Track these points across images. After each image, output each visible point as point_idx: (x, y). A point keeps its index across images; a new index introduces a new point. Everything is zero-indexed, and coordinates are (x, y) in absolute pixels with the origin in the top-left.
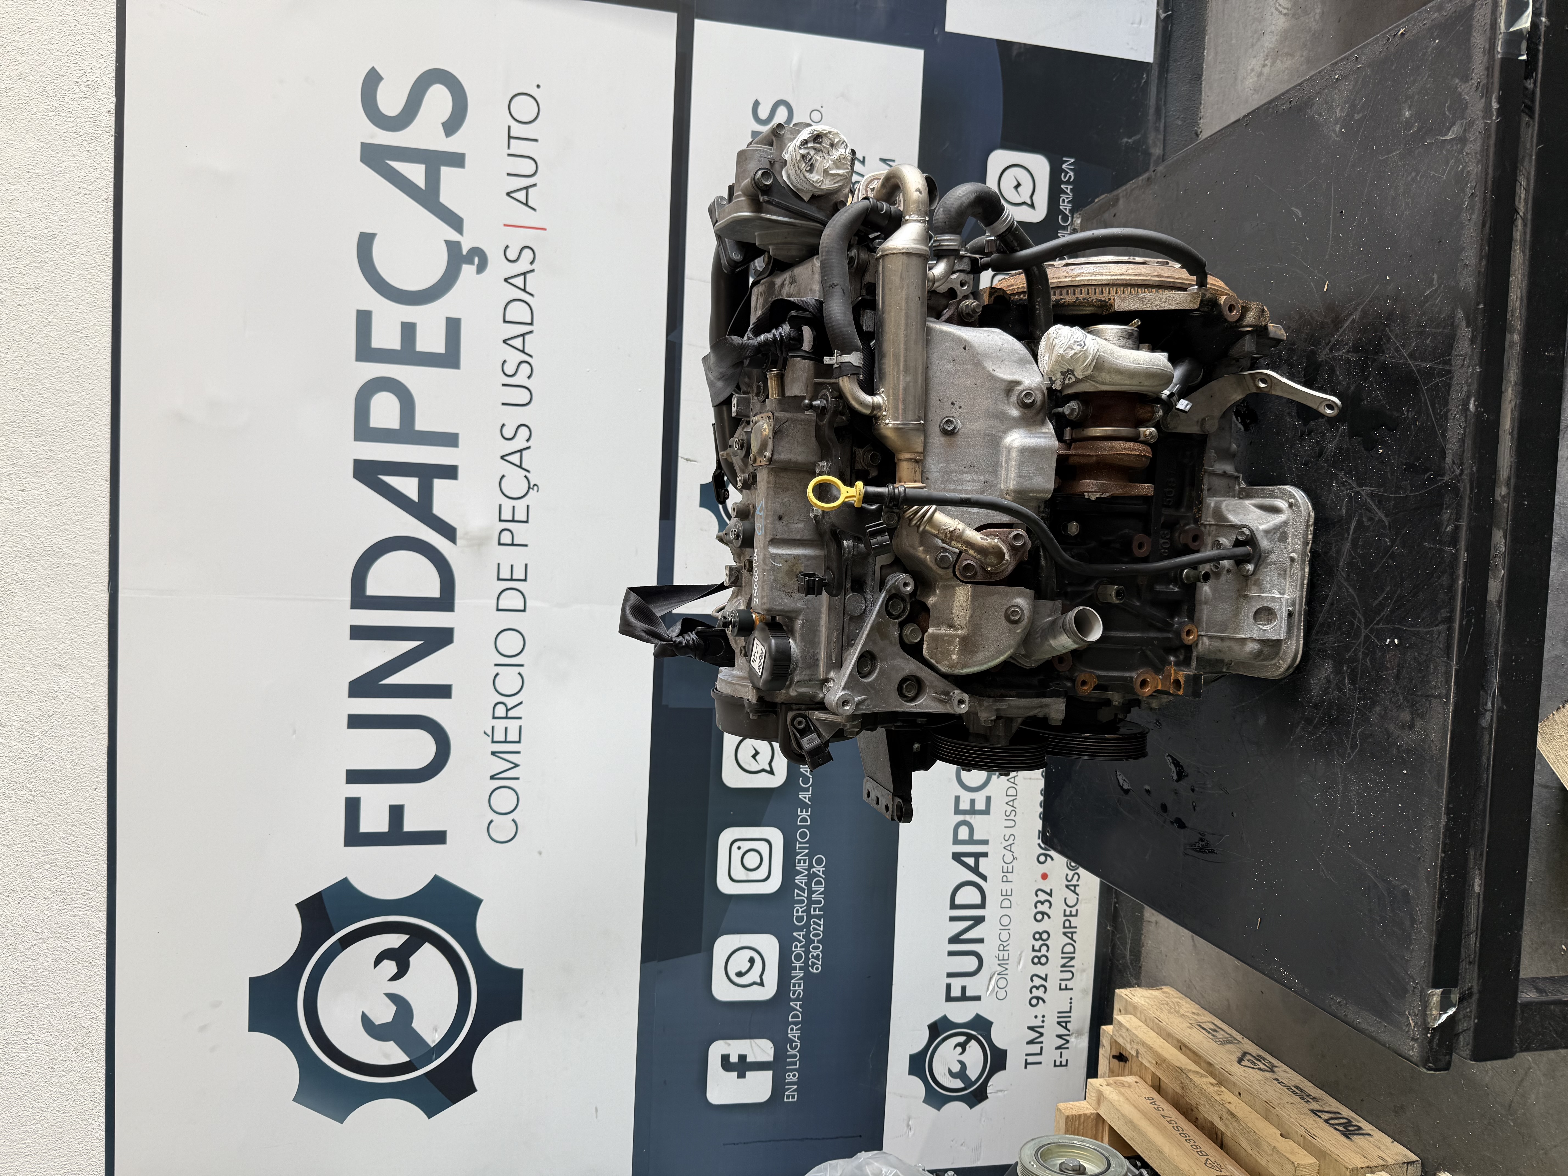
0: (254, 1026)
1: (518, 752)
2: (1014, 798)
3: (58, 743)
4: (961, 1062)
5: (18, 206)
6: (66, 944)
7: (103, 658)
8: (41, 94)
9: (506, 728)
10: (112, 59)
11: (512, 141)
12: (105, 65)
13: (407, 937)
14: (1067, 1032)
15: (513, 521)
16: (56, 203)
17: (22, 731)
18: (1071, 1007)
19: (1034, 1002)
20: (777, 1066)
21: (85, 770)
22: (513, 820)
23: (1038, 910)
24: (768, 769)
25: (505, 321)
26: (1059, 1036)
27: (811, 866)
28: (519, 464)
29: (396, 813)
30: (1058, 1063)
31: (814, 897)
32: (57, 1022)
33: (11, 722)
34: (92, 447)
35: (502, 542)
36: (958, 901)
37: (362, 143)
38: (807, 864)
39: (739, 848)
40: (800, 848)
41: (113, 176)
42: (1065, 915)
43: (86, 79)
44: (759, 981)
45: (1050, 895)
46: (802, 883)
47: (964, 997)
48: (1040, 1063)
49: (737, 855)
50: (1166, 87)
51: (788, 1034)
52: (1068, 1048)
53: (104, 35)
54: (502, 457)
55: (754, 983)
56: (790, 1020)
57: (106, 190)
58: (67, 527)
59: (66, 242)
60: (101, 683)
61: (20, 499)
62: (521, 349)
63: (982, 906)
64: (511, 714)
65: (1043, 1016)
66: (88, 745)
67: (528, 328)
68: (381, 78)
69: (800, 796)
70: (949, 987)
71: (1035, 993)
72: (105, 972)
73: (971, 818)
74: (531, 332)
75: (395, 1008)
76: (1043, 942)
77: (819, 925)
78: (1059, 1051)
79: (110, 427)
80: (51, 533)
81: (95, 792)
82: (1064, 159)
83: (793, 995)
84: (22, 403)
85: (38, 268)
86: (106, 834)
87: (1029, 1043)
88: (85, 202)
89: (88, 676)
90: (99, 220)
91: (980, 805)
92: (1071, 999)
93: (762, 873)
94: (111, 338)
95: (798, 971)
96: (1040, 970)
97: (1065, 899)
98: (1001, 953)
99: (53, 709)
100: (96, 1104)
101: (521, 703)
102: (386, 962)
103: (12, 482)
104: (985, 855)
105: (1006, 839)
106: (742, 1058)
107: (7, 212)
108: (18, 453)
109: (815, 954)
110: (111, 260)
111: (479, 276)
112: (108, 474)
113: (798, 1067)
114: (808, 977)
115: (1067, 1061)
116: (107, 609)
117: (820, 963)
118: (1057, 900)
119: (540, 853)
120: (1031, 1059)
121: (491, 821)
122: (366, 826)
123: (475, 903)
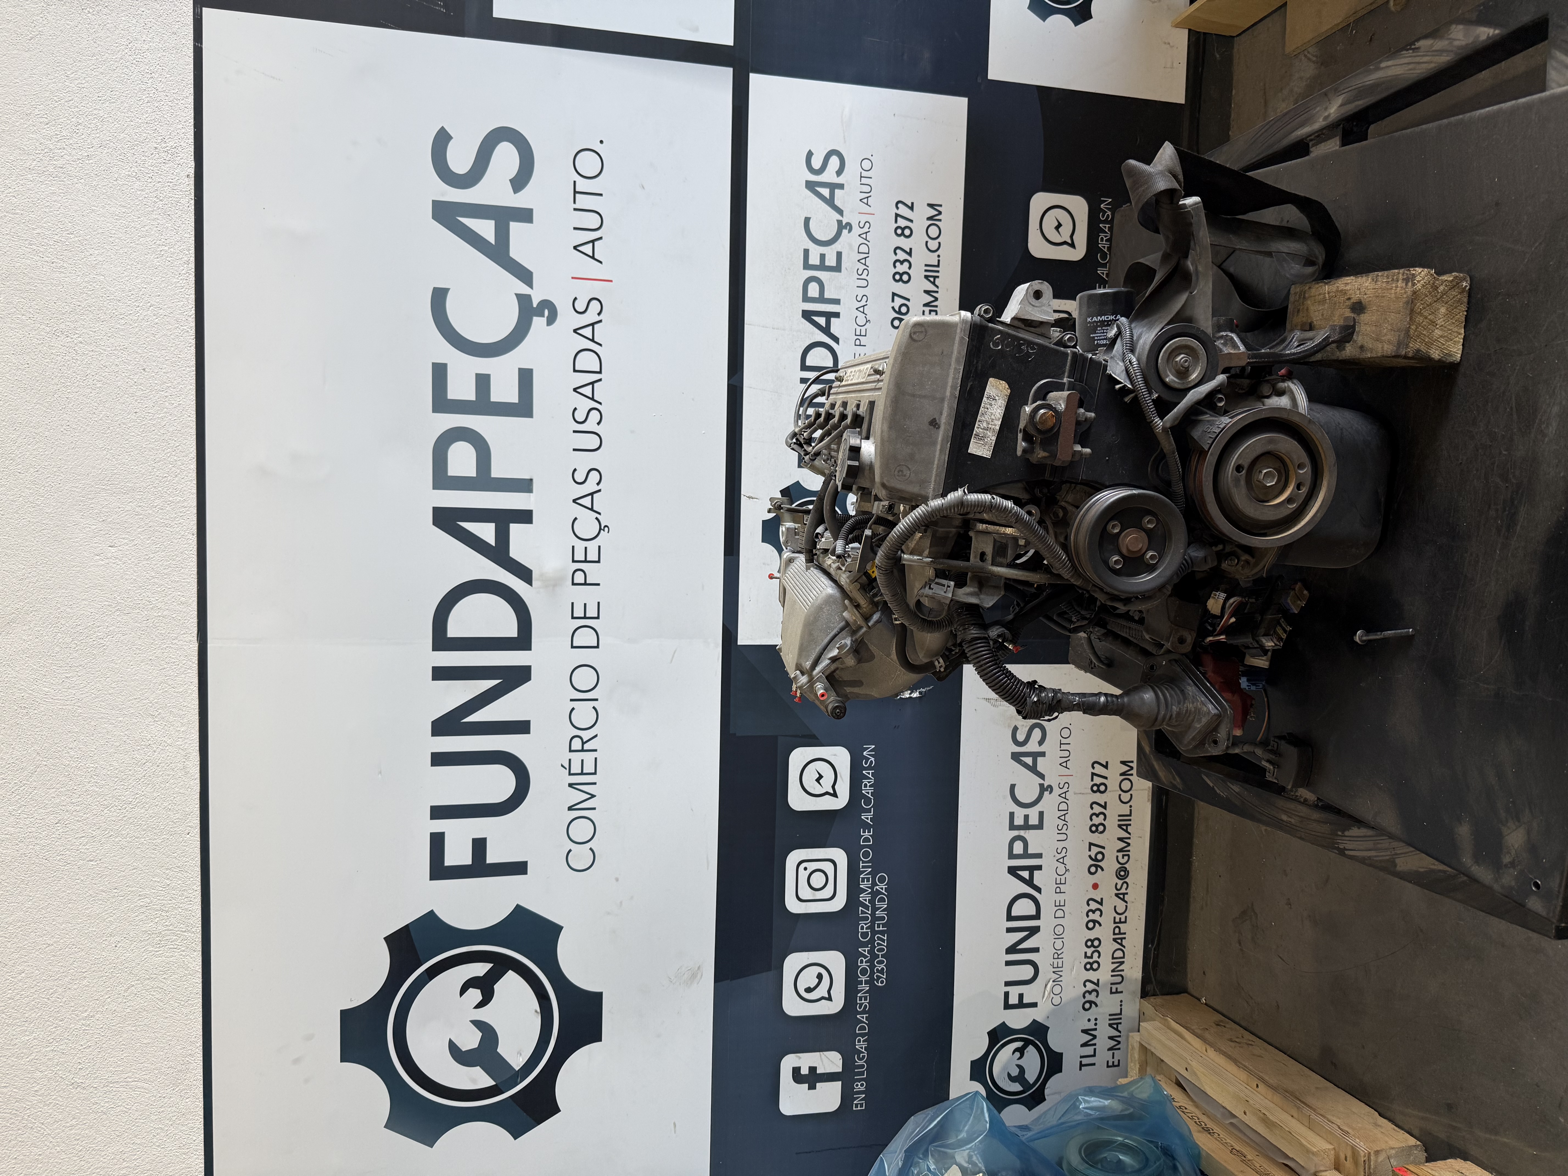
0: (346, 1057)
1: (595, 784)
2: (1066, 812)
4: (1019, 1066)
5: (102, 270)
6: (163, 984)
7: (193, 706)
8: (122, 160)
9: (582, 761)
10: (190, 125)
11: (577, 195)
12: (183, 130)
13: (491, 965)
14: (1118, 1034)
15: (586, 561)
16: (139, 266)
17: (116, 780)
18: (1121, 1009)
19: (1087, 1006)
20: (845, 1077)
21: (177, 816)
22: (591, 849)
23: (1090, 918)
24: (832, 792)
25: (575, 370)
26: (1111, 1038)
27: (874, 884)
28: (590, 507)
29: (479, 846)
30: (1111, 1064)
31: (878, 913)
32: (155, 1060)
33: (105, 771)
34: (178, 502)
35: (575, 582)
36: (1013, 914)
38: (870, 883)
39: (805, 869)
40: (863, 867)
41: (193, 239)
42: (1115, 922)
43: (165, 145)
44: (827, 996)
45: (1101, 903)
46: (866, 900)
47: (1021, 1005)
48: (1094, 1064)
49: (804, 876)
50: (1198, 128)
51: (856, 1045)
52: (1119, 1049)
53: (182, 102)
54: (574, 501)
55: (823, 998)
56: (857, 1032)
57: (187, 253)
58: (156, 580)
59: (149, 304)
60: (192, 731)
61: (110, 555)
62: (591, 396)
63: (1037, 917)
64: (586, 747)
65: (1096, 1019)
66: (181, 791)
67: (596, 377)
68: (450, 138)
69: (862, 817)
70: (1007, 995)
71: (1088, 997)
72: (201, 1010)
73: (1025, 833)
74: (600, 380)
75: (481, 1034)
76: (1094, 949)
77: (883, 941)
78: (1111, 1052)
79: (195, 482)
80: (140, 587)
81: (188, 836)
82: (1102, 199)
83: (860, 1009)
84: (110, 462)
85: (123, 330)
86: (200, 876)
87: (1083, 1045)
88: (167, 264)
89: (179, 723)
90: (181, 282)
91: (1034, 820)
92: (1121, 1001)
93: (827, 892)
94: (195, 396)
95: (864, 985)
96: (1093, 976)
97: (1115, 907)
98: (1056, 961)
99: (146, 757)
100: (194, 1138)
101: (596, 736)
102: (471, 991)
103: (102, 539)
104: (1039, 868)
105: (1059, 852)
106: (813, 1069)
107: (91, 276)
108: (106, 510)
109: (880, 969)
110: (194, 320)
111: (548, 327)
112: (195, 527)
113: (865, 1076)
114: (873, 990)
115: (1119, 1061)
116: (197, 658)
117: (885, 977)
118: (1107, 908)
119: (617, 880)
120: (1085, 1061)
121: (570, 851)
122: (450, 860)
123: (556, 929)
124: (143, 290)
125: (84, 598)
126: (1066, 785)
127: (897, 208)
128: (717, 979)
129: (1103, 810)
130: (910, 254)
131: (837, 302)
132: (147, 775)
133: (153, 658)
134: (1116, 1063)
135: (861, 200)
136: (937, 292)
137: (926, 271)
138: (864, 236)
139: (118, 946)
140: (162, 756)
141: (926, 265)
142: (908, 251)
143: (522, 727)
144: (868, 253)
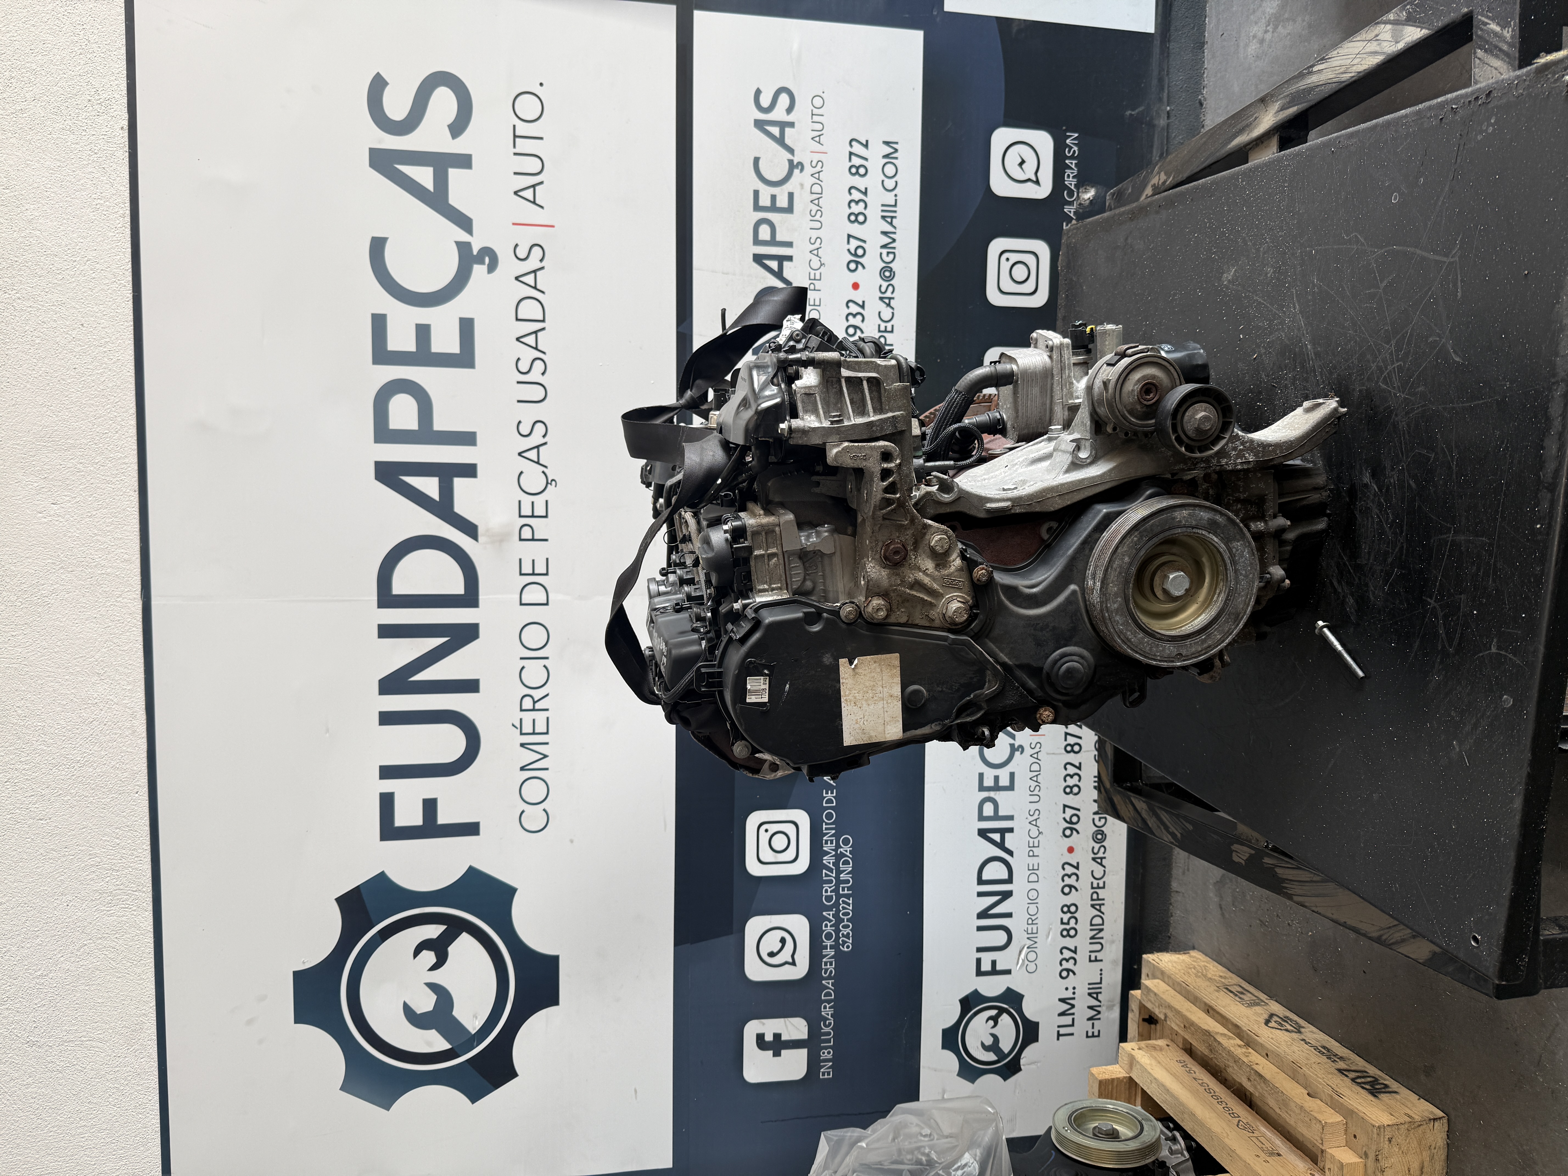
0: (299, 1019)
1: (547, 743)
2: (1038, 773)
3: (100, 749)
4: (993, 1035)
5: (38, 225)
6: (115, 944)
7: (138, 664)
8: (56, 114)
9: (534, 720)
10: (123, 76)
11: (517, 140)
12: (117, 82)
13: (446, 927)
14: (1097, 1003)
15: (533, 516)
16: (75, 220)
17: (64, 738)
18: (1101, 978)
19: (1064, 974)
20: (811, 1043)
21: (126, 774)
22: (544, 810)
23: (1066, 883)
25: (517, 319)
26: (1091, 1008)
27: (838, 846)
28: (536, 460)
29: (430, 806)
30: (1090, 1034)
31: (843, 876)
32: (109, 1019)
33: (52, 730)
34: (119, 459)
35: (523, 537)
36: (985, 877)
37: (370, 149)
38: (834, 845)
39: (766, 831)
40: (826, 829)
41: (128, 191)
42: (1093, 888)
43: (98, 97)
44: (791, 960)
45: (1077, 868)
46: (829, 863)
47: (994, 972)
48: (1072, 1034)
49: (764, 838)
50: (1168, 56)
51: (821, 1012)
52: (1099, 1019)
53: (115, 53)
54: (520, 454)
55: (786, 963)
56: (823, 998)
57: (123, 206)
58: (99, 538)
59: (86, 259)
60: (138, 689)
61: (52, 512)
62: (534, 346)
63: (1010, 881)
64: (537, 706)
65: (1074, 988)
66: (128, 750)
67: (539, 326)
68: (385, 84)
70: (979, 961)
71: (1066, 965)
72: (153, 970)
73: (995, 794)
74: (543, 329)
75: (436, 997)
76: (1071, 915)
77: (849, 905)
78: (1091, 1022)
79: (136, 438)
80: (83, 544)
81: (137, 795)
82: (1068, 134)
83: (825, 973)
85: (60, 285)
86: (149, 835)
87: (1060, 1015)
88: (103, 218)
89: (125, 682)
90: (117, 235)
91: (1004, 781)
92: (1101, 970)
93: (790, 854)
94: (133, 351)
95: (829, 950)
96: (1069, 943)
97: (1092, 872)
98: (1030, 927)
99: (93, 716)
100: (150, 1098)
101: (547, 695)
102: (425, 953)
103: (44, 497)
104: (1011, 830)
105: (1031, 814)
106: (777, 1036)
107: (27, 231)
108: (48, 467)
109: (845, 933)
110: (131, 274)
111: (490, 275)
112: (136, 484)
113: (832, 1044)
114: (839, 956)
115: (1099, 1031)
116: (141, 616)
117: (851, 941)
118: (1084, 873)
119: (572, 841)
120: (1063, 1031)
121: (523, 812)
122: (401, 820)
123: (509, 892)
124: (80, 244)
125: (27, 555)
126: (1038, 745)
127: (851, 146)
128: (677, 943)
129: (1077, 771)
130: (865, 193)
131: (789, 244)
132: (94, 734)
133: (98, 616)
134: (1096, 1034)
135: (812, 139)
136: (895, 233)
137: (883, 211)
138: (817, 175)
139: (70, 905)
140: (109, 714)
141: (883, 205)
142: (864, 190)
143: (471, 686)
144: (821, 194)
